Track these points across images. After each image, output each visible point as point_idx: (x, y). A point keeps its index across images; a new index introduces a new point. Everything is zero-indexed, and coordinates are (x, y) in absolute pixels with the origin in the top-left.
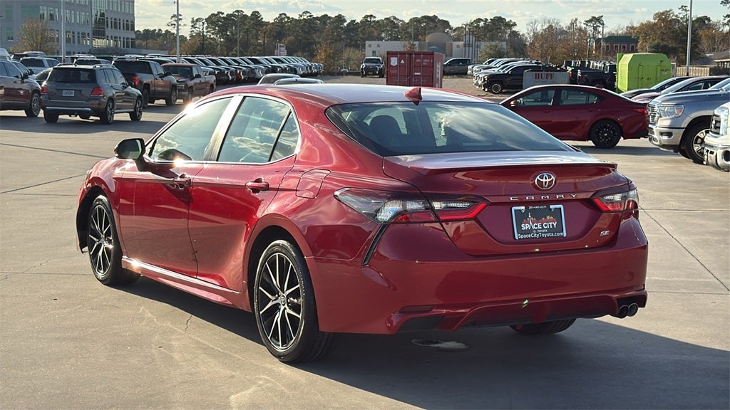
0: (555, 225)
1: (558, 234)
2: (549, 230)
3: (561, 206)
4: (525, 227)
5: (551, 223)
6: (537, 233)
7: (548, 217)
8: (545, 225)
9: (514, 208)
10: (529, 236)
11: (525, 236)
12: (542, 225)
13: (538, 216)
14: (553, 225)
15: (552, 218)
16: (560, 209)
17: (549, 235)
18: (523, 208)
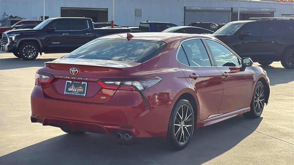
0: (82, 91)
1: (82, 95)
2: (79, 93)
3: (86, 83)
4: (70, 89)
5: (80, 90)
6: (74, 93)
7: (80, 87)
8: (78, 90)
9: (67, 81)
10: (70, 93)
11: (68, 93)
12: (77, 90)
13: (76, 86)
14: (81, 90)
15: (82, 87)
16: (86, 84)
17: (78, 94)
18: (71, 82)
